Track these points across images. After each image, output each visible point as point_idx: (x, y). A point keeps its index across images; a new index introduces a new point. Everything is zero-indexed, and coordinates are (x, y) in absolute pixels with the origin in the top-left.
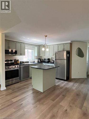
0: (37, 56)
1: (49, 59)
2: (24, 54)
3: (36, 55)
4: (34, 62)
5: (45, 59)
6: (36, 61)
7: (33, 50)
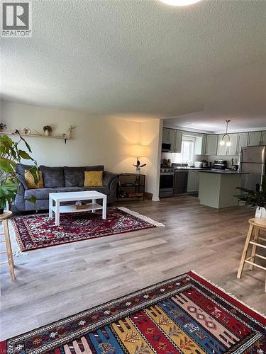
0: (200, 154)
1: (225, 162)
2: (179, 151)
3: (199, 152)
4: (194, 167)
5: (216, 162)
6: (198, 165)
7: (193, 144)
